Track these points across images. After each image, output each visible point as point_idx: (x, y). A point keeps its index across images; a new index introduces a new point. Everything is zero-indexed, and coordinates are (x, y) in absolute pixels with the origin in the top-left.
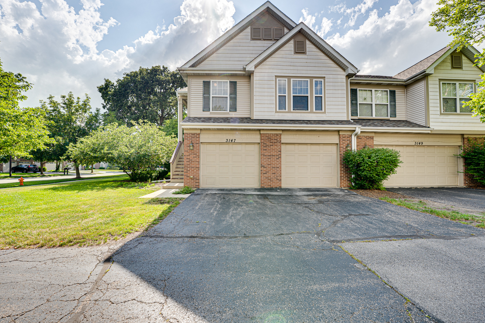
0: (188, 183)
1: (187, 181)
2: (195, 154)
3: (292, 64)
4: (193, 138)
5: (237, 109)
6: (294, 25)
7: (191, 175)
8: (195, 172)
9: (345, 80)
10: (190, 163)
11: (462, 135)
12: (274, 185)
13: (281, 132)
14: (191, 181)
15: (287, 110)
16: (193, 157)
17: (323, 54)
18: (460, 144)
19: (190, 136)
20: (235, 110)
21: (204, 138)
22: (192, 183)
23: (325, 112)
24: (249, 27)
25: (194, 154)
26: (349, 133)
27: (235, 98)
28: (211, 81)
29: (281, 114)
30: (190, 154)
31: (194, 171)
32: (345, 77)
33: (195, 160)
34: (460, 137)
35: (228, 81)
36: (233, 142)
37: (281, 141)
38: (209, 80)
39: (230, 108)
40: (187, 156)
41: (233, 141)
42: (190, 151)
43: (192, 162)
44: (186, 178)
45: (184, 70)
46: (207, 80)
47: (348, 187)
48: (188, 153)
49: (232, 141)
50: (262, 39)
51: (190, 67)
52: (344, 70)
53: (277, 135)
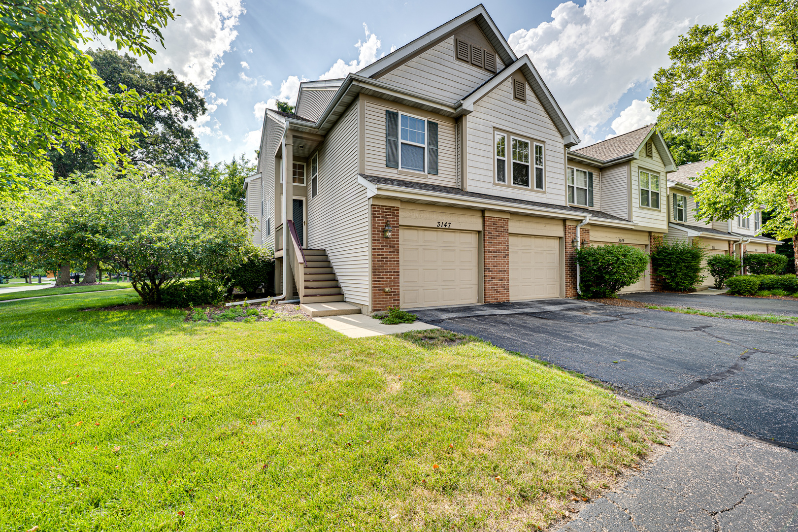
0: (380, 301)
1: (379, 298)
2: (393, 247)
3: (511, 114)
4: (388, 215)
5: (439, 171)
6: (514, 59)
7: (387, 287)
8: (393, 281)
9: (563, 151)
10: (385, 264)
11: (650, 233)
12: (502, 299)
13: (508, 216)
14: (386, 298)
15: (506, 183)
16: (390, 252)
17: (542, 109)
18: (647, 243)
19: (383, 212)
20: (437, 173)
21: (406, 216)
22: (387, 301)
23: (545, 192)
24: (453, 37)
25: (390, 247)
26: (574, 224)
27: (436, 152)
28: (400, 113)
29: (500, 188)
30: (384, 246)
31: (391, 278)
32: (563, 147)
33: (393, 258)
34: (647, 234)
35: (426, 120)
36: (447, 227)
37: (508, 230)
38: (396, 111)
39: (430, 168)
40: (378, 249)
41: (448, 225)
42: (384, 241)
43: (386, 261)
44: (377, 293)
45: (360, 81)
46: (393, 110)
47: (574, 296)
48: (380, 243)
49: (445, 225)
50: (470, 63)
51: (371, 77)
52: (563, 136)
53: (504, 219)
